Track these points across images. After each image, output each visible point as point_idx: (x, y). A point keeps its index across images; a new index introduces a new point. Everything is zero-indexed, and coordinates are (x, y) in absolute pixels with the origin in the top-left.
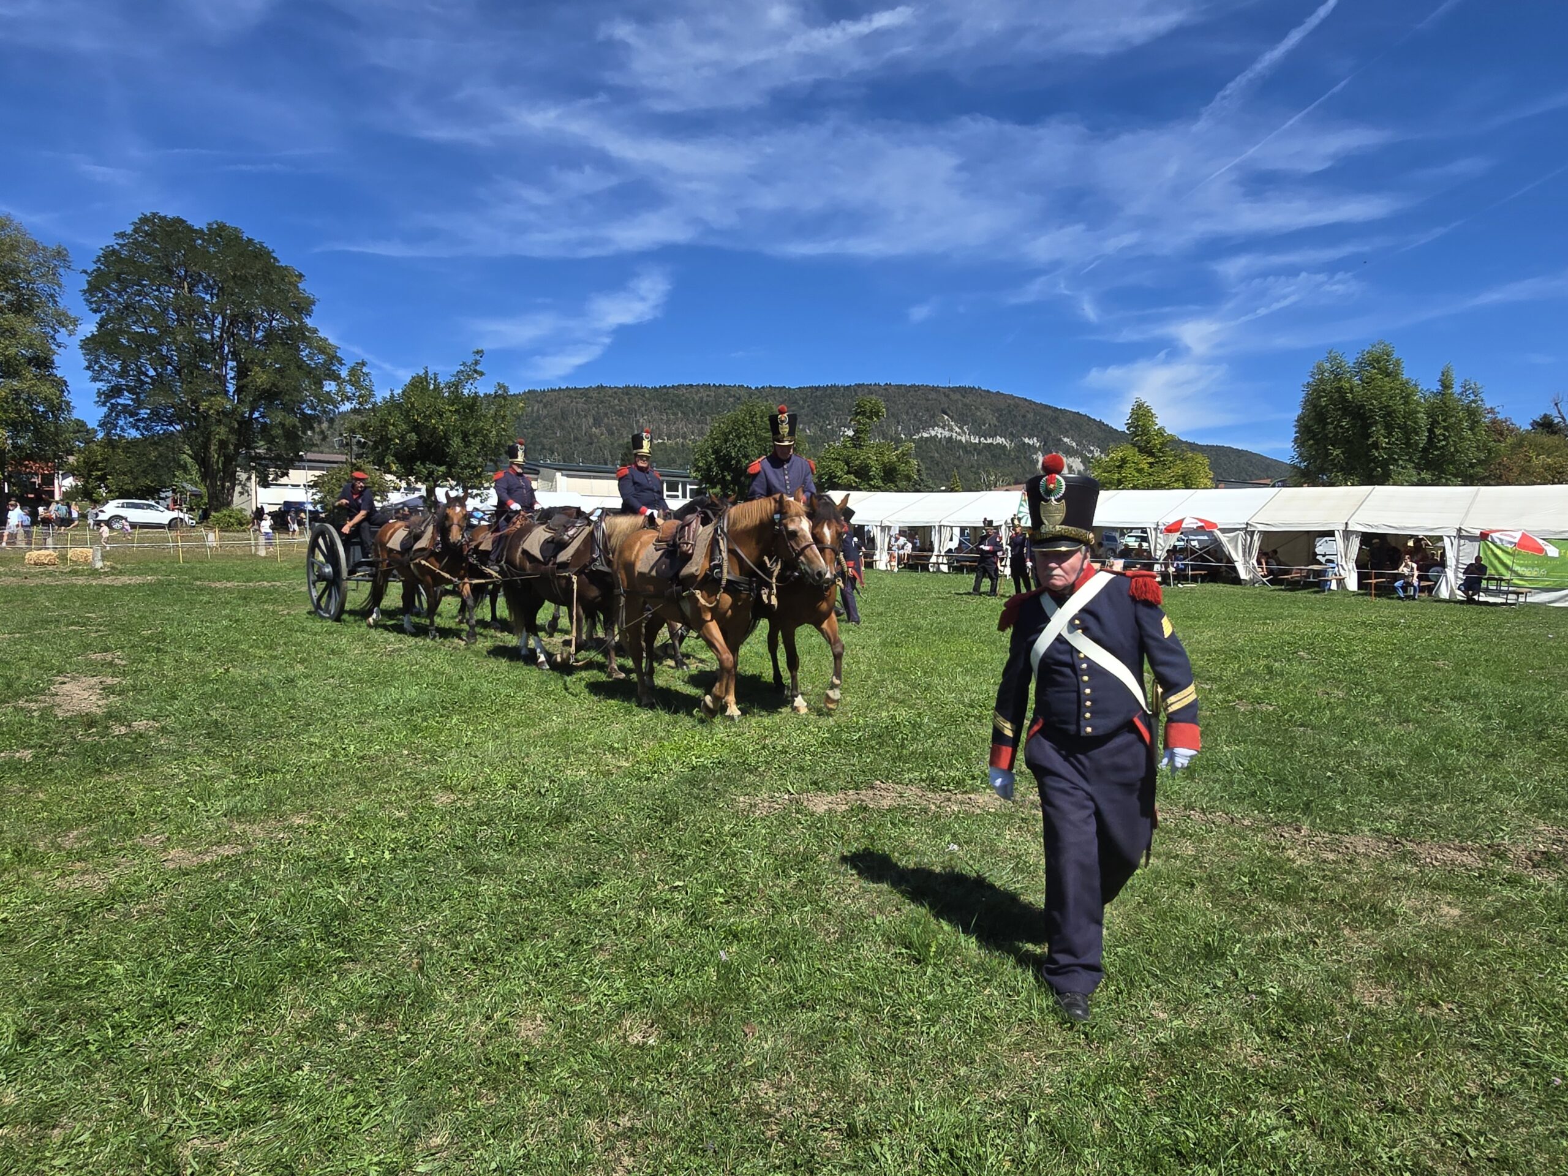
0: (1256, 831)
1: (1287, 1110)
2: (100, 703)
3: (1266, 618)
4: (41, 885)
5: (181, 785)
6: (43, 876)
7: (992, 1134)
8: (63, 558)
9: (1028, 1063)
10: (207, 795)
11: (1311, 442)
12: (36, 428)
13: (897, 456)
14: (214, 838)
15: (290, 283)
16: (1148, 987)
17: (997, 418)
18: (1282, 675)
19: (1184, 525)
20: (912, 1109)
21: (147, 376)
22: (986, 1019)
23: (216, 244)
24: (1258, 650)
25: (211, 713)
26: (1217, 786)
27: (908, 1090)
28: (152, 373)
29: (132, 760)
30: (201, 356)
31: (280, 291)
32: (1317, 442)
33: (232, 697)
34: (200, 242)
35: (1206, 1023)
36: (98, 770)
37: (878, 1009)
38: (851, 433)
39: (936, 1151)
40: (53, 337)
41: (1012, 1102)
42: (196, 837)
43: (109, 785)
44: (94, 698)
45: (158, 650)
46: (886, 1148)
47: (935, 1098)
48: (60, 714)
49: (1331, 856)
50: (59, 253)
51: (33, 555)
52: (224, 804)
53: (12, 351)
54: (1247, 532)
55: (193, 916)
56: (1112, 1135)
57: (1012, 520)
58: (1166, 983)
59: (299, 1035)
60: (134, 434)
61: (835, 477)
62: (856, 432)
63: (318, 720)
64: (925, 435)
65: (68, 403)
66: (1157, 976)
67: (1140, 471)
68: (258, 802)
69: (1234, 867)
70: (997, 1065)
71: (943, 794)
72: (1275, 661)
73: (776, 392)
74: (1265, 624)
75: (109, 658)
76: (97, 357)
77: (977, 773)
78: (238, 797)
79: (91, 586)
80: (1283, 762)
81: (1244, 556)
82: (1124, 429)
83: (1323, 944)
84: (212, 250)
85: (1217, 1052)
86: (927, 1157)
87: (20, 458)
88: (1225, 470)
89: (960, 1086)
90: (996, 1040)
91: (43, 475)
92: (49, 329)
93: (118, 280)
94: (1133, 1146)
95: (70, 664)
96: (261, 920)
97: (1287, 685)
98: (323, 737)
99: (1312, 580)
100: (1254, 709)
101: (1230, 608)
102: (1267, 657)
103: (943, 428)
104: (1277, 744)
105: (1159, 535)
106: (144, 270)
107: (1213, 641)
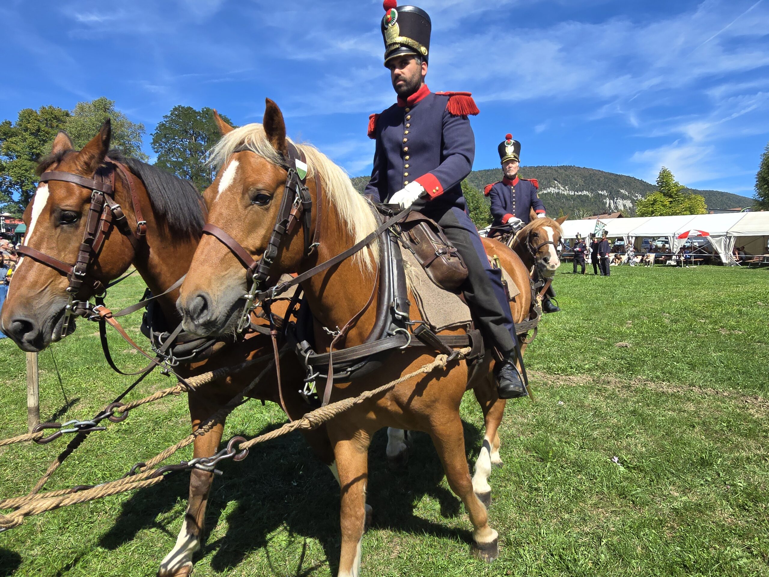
0: (731, 398)
1: (748, 548)
3: (738, 284)
7: (582, 548)
9: (601, 514)
11: (766, 186)
16: (668, 479)
17: (584, 181)
18: (747, 315)
19: (690, 234)
20: (540, 534)
22: (579, 491)
23: (206, 118)
24: (733, 301)
26: (708, 374)
27: (537, 524)
34: (199, 117)
35: (701, 499)
37: (521, 482)
39: (552, 555)
41: (592, 534)
46: (526, 552)
47: (552, 529)
50: (141, 127)
54: (727, 237)
56: (647, 554)
58: (678, 477)
64: (545, 192)
66: (673, 473)
67: (664, 206)
69: (718, 418)
70: (585, 515)
71: (555, 376)
72: (743, 307)
74: (737, 287)
77: (573, 365)
80: (747, 362)
81: (725, 250)
82: (656, 184)
85: (707, 515)
86: (548, 558)
88: (714, 204)
89: (565, 523)
90: (584, 502)
93: (165, 137)
94: (659, 560)
97: (750, 320)
99: (765, 262)
100: (731, 333)
101: (716, 278)
102: (739, 305)
103: (554, 187)
104: (744, 352)
105: (675, 240)
106: (176, 132)
107: (706, 296)
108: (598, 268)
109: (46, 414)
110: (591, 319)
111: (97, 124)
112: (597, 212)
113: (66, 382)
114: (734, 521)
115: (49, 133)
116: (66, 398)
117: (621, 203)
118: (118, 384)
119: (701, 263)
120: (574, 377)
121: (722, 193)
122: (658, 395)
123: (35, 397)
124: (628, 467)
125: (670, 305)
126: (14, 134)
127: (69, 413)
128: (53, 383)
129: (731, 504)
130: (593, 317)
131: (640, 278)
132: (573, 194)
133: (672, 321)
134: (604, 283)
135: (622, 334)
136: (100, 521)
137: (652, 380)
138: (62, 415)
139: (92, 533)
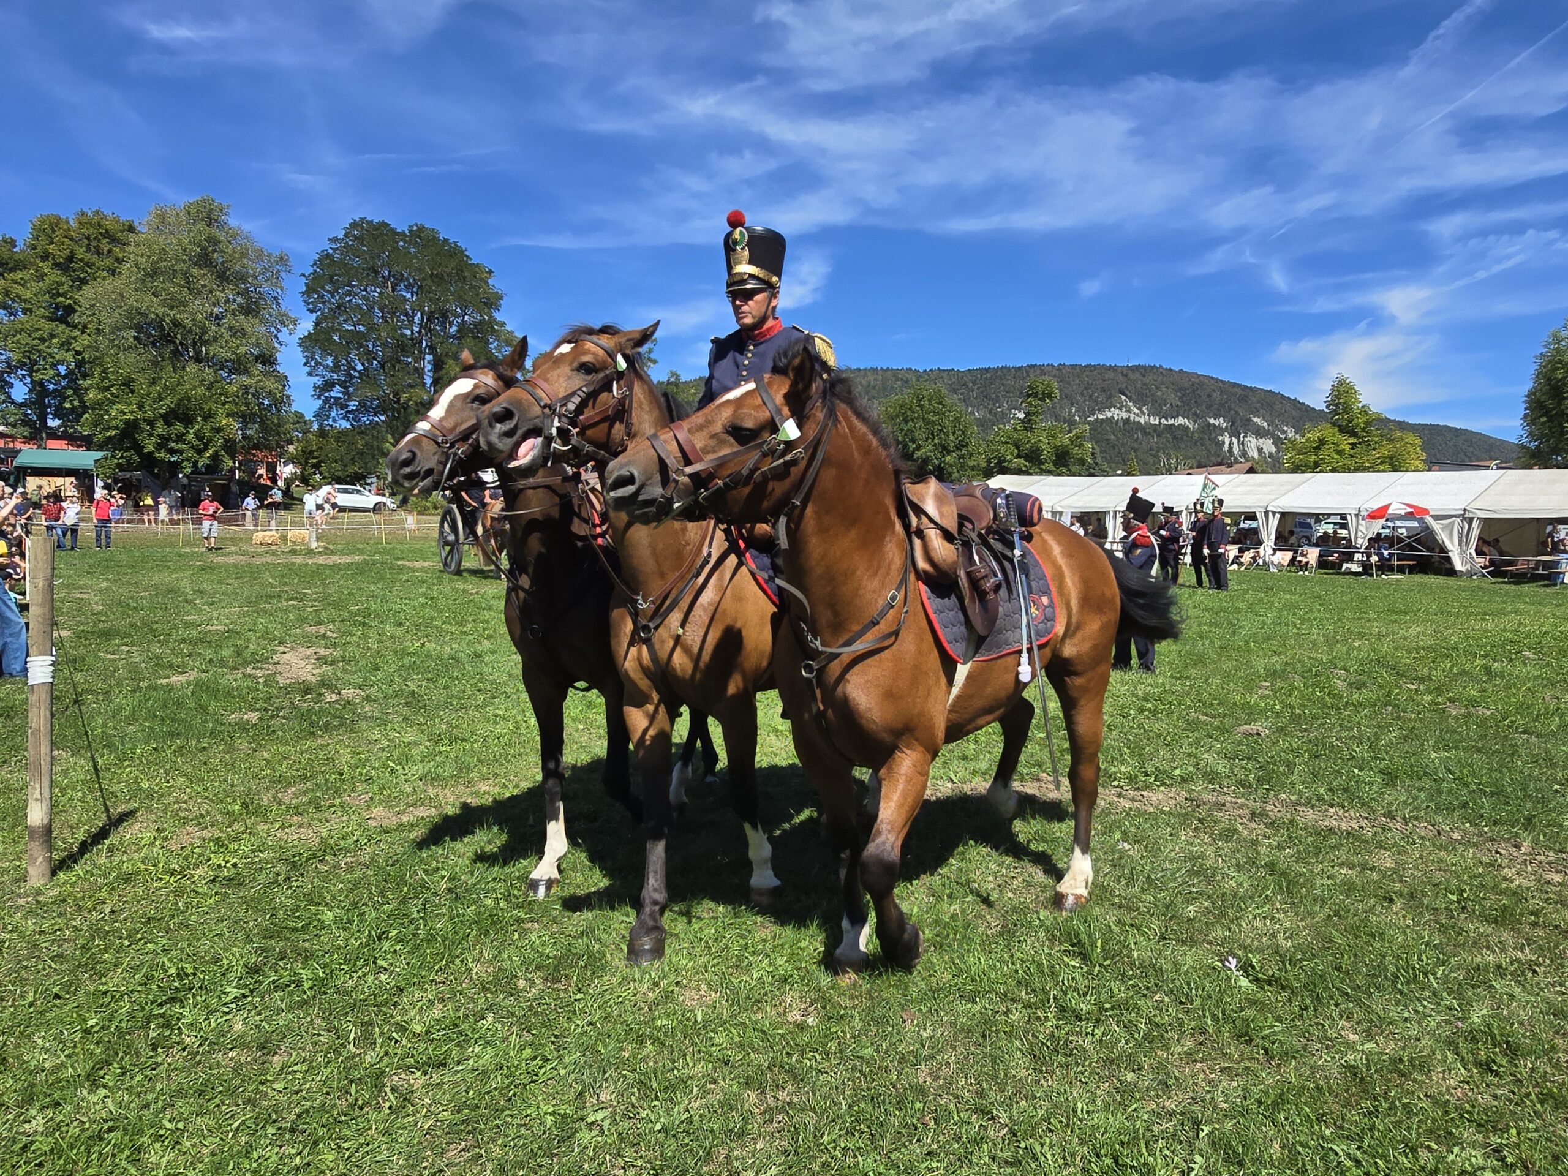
0: (1468, 844)
1: (1496, 1151)
2: (314, 672)
3: (1486, 614)
4: (265, 835)
5: (383, 750)
6: (266, 827)
7: (1160, 1144)
8: (284, 539)
9: (1201, 1075)
10: (405, 759)
11: (1544, 419)
12: (262, 420)
13: (1070, 439)
14: (411, 800)
15: (481, 279)
16: (1337, 1005)
17: (1181, 398)
18: (1502, 677)
19: (1390, 511)
20: (1075, 1111)
21: (355, 370)
22: (1156, 1026)
23: (416, 245)
24: (1475, 649)
25: (409, 684)
26: (1423, 795)
27: (1070, 1092)
28: (360, 367)
29: (341, 725)
30: (402, 351)
31: (472, 287)
32: (1550, 419)
33: (427, 670)
34: (401, 243)
35: (1403, 1049)
36: (312, 733)
38: (1021, 416)
39: (1098, 1155)
40: (276, 336)
41: (1182, 1114)
42: (395, 798)
43: (321, 747)
44: (309, 667)
45: (364, 624)
46: (1046, 1148)
47: (1099, 1101)
48: (282, 682)
49: (1557, 878)
50: (281, 258)
51: (259, 536)
52: (418, 769)
53: (243, 350)
54: (1464, 519)
55: (392, 871)
56: (1292, 1159)
57: (1195, 504)
58: (1359, 1002)
59: (484, 987)
60: (345, 424)
61: (1005, 461)
62: (1027, 414)
63: (503, 693)
64: (1101, 417)
65: (289, 397)
66: (1347, 994)
67: (1340, 452)
68: (449, 770)
69: (1440, 883)
70: (1168, 1074)
72: (1495, 661)
73: (945, 375)
74: (1482, 619)
75: (322, 631)
76: (314, 353)
77: (1150, 769)
78: (432, 763)
79: (307, 564)
80: (1501, 772)
81: (1460, 544)
82: (1323, 407)
83: (1545, 973)
84: (412, 250)
85: (1415, 1081)
86: (1090, 1162)
87: (249, 448)
88: (1440, 451)
89: (1126, 1092)
90: (1166, 1047)
91: (268, 463)
92: (273, 329)
93: (331, 281)
95: (290, 635)
96: (451, 879)
97: (1508, 687)
98: (507, 709)
99: (1541, 572)
100: (1469, 713)
101: (1442, 601)
102: (1485, 656)
103: (1120, 409)
104: (1495, 752)
105: (1361, 522)
106: (352, 272)
107: (1421, 637)
108: (1204, 574)
109: (64, 841)
110: (1187, 677)
111: (191, 250)
112: (1204, 461)
113: (108, 775)
114: (1470, 1094)
115: (94, 264)
116: (107, 810)
117: (1252, 444)
118: (216, 784)
119: (1412, 570)
120: (1151, 794)
121: (1456, 430)
122: (1320, 834)
123: (44, 805)
124: (1257, 980)
125: (1348, 654)
126: (20, 266)
127: (113, 840)
128: (83, 777)
129: (1463, 1059)
130: (1193, 672)
131: (1288, 596)
132: (1157, 422)
133: (1351, 684)
134: (1217, 604)
135: (1250, 708)
136: (170, 1065)
137: (1308, 803)
138: (99, 843)
139: (153, 1089)
